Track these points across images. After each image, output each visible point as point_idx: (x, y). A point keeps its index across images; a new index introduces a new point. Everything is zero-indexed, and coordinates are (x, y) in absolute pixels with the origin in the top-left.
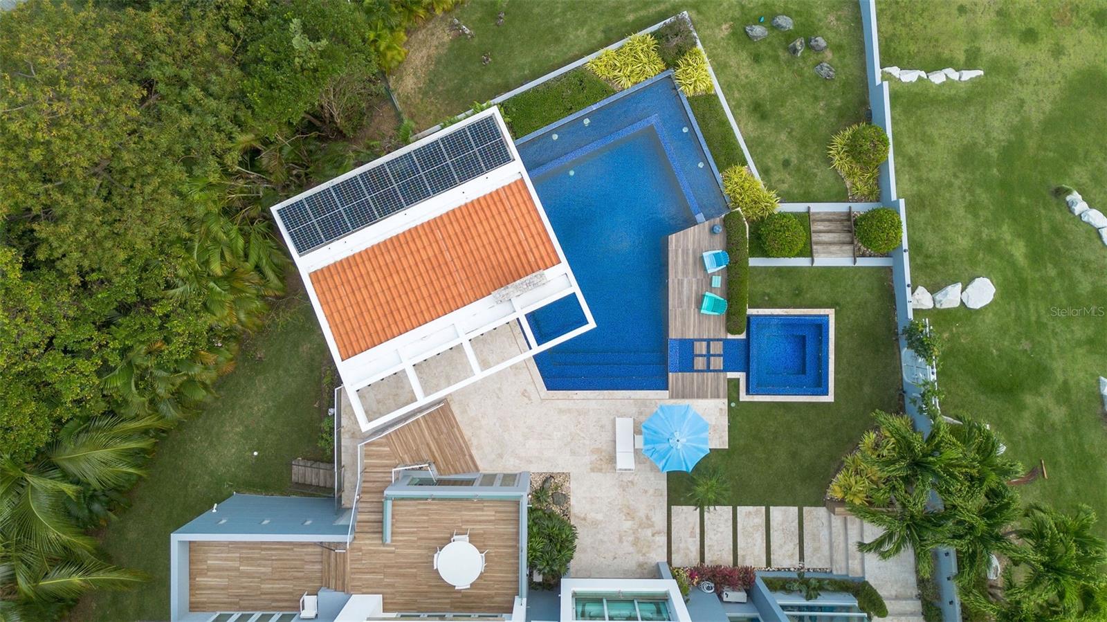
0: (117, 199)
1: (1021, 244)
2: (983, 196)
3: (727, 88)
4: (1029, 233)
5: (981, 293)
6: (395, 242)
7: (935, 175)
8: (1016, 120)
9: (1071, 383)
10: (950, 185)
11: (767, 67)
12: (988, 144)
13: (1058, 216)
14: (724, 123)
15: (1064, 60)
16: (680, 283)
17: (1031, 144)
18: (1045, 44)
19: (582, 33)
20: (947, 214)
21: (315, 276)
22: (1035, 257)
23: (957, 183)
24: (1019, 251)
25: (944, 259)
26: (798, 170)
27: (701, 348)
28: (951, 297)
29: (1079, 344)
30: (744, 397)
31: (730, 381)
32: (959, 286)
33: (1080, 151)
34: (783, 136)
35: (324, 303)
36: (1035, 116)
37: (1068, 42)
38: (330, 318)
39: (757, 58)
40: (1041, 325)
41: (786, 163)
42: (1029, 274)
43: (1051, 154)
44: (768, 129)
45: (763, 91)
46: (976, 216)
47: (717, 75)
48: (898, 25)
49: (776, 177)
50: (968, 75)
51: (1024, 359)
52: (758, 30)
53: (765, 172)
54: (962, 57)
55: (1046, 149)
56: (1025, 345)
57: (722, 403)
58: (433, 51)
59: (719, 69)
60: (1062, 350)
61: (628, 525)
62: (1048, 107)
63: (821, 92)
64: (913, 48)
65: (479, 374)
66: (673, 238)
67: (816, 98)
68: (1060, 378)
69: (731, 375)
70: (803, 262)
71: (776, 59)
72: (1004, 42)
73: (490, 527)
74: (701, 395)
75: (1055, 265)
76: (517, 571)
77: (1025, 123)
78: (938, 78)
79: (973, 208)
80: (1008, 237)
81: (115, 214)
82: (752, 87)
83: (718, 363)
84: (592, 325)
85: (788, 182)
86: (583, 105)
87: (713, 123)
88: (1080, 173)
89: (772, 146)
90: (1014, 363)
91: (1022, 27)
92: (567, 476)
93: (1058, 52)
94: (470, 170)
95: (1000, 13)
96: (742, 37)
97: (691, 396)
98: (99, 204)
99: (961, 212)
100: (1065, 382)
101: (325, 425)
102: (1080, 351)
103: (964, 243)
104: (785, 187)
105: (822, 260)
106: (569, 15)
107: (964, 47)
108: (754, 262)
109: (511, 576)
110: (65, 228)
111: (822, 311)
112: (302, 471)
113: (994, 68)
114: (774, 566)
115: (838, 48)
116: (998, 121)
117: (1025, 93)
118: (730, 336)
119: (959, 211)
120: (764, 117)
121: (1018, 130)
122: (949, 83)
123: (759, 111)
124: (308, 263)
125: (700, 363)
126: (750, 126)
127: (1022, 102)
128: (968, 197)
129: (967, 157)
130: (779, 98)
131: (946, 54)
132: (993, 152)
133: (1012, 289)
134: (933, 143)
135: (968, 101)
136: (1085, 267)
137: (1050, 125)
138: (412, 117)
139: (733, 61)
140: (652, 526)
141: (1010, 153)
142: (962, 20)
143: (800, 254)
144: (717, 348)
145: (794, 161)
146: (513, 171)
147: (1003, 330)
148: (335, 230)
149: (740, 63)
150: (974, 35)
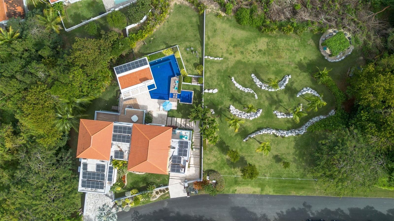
0: (95, 65)
1: (224, 85)
2: (220, 77)
3: (183, 57)
4: (225, 83)
5: (216, 91)
6: (131, 74)
7: (213, 73)
8: (227, 66)
9: (226, 105)
10: (215, 75)
11: (189, 55)
12: (222, 69)
13: (230, 81)
14: (181, 62)
15: (236, 58)
16: (172, 85)
17: (229, 70)
18: (233, 55)
19: (162, 46)
20: (214, 79)
21: (119, 78)
22: (225, 87)
23: (216, 75)
24: (223, 86)
25: (211, 86)
26: (192, 70)
27: (174, 95)
28: (211, 91)
29: (228, 100)
30: (180, 102)
31: (178, 100)
32: (212, 90)
33: (236, 72)
34: (190, 65)
35: (120, 82)
36: (230, 66)
37: (237, 55)
38: (120, 83)
39: (188, 53)
40: (224, 97)
41: (190, 69)
42: (224, 89)
43: (231, 72)
44: (188, 64)
45: (188, 58)
46: (218, 80)
47: (181, 55)
48: (211, 50)
49: (188, 71)
50: (220, 59)
51: (220, 101)
52: (188, 49)
53: (187, 70)
54: (220, 56)
55: (231, 71)
56: (221, 99)
57: (176, 103)
58: (140, 46)
59: (182, 54)
60: (226, 100)
61: (161, 119)
62: (232, 65)
63: (196, 59)
64: (213, 54)
65: (140, 93)
66: (172, 78)
67: (196, 60)
68: (225, 104)
69: (178, 99)
70: (190, 84)
71: (190, 54)
72: (227, 54)
73: (140, 115)
74: (174, 101)
75: (228, 88)
76: (143, 121)
77: (228, 67)
78: (216, 59)
79: (218, 79)
80: (222, 84)
81: (94, 66)
82: (186, 57)
83: (176, 97)
84: (156, 88)
85: (190, 72)
86: (161, 57)
87: (180, 62)
88: (236, 75)
89: (188, 66)
90: (218, 101)
91: (230, 52)
92: (153, 111)
93: (235, 57)
94: (142, 65)
95: (227, 50)
96: (186, 49)
97: (172, 101)
98: (93, 65)
99: (216, 79)
100: (225, 105)
101: (118, 100)
102: (228, 101)
103: (215, 84)
104: (189, 73)
105: (193, 84)
106: (161, 43)
107: (221, 54)
108: (183, 83)
109: (142, 122)
110: (88, 68)
111: (192, 91)
112: (114, 107)
113: (225, 58)
114: (181, 127)
115: (199, 53)
116: (224, 66)
117: (229, 63)
118: (179, 93)
119: (215, 79)
120: (188, 62)
121: (227, 68)
122: (217, 60)
123: (187, 61)
124: (118, 76)
125: (174, 97)
126: (186, 63)
127: (228, 64)
128: (217, 77)
129: (219, 71)
130: (190, 59)
131: (218, 55)
132: (223, 71)
133: (221, 91)
134: (214, 68)
135: (220, 63)
136: (232, 89)
137: (232, 68)
138: (136, 56)
139: (184, 53)
140: (164, 120)
141: (226, 71)
142: (221, 50)
143: (190, 82)
144: (177, 95)
145: (191, 69)
146: (148, 66)
147: (218, 97)
148: (122, 71)
149: (185, 53)
150: (223, 53)
